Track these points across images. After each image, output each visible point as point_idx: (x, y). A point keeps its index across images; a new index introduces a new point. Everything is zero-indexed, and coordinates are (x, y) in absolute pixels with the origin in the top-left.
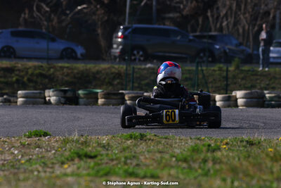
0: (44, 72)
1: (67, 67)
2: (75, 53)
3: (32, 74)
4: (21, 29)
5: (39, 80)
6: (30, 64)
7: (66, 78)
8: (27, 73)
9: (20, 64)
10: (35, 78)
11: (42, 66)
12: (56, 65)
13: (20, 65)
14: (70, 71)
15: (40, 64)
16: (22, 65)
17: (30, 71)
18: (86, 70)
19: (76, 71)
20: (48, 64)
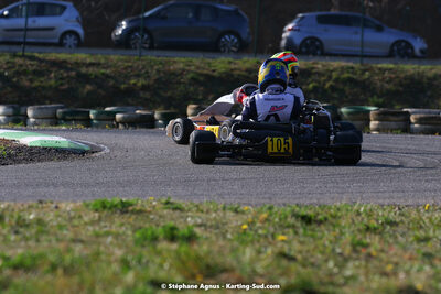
0: (355, 77)
1: (391, 69)
2: (412, 48)
3: (337, 80)
4: (333, 12)
5: (347, 89)
6: (336, 64)
7: (387, 86)
8: (330, 77)
9: (320, 64)
10: (341, 86)
11: (352, 68)
12: (374, 65)
13: (319, 66)
14: (393, 76)
15: (350, 64)
16: (324, 66)
17: (334, 75)
18: (418, 73)
19: (402, 75)
20: (362, 64)
